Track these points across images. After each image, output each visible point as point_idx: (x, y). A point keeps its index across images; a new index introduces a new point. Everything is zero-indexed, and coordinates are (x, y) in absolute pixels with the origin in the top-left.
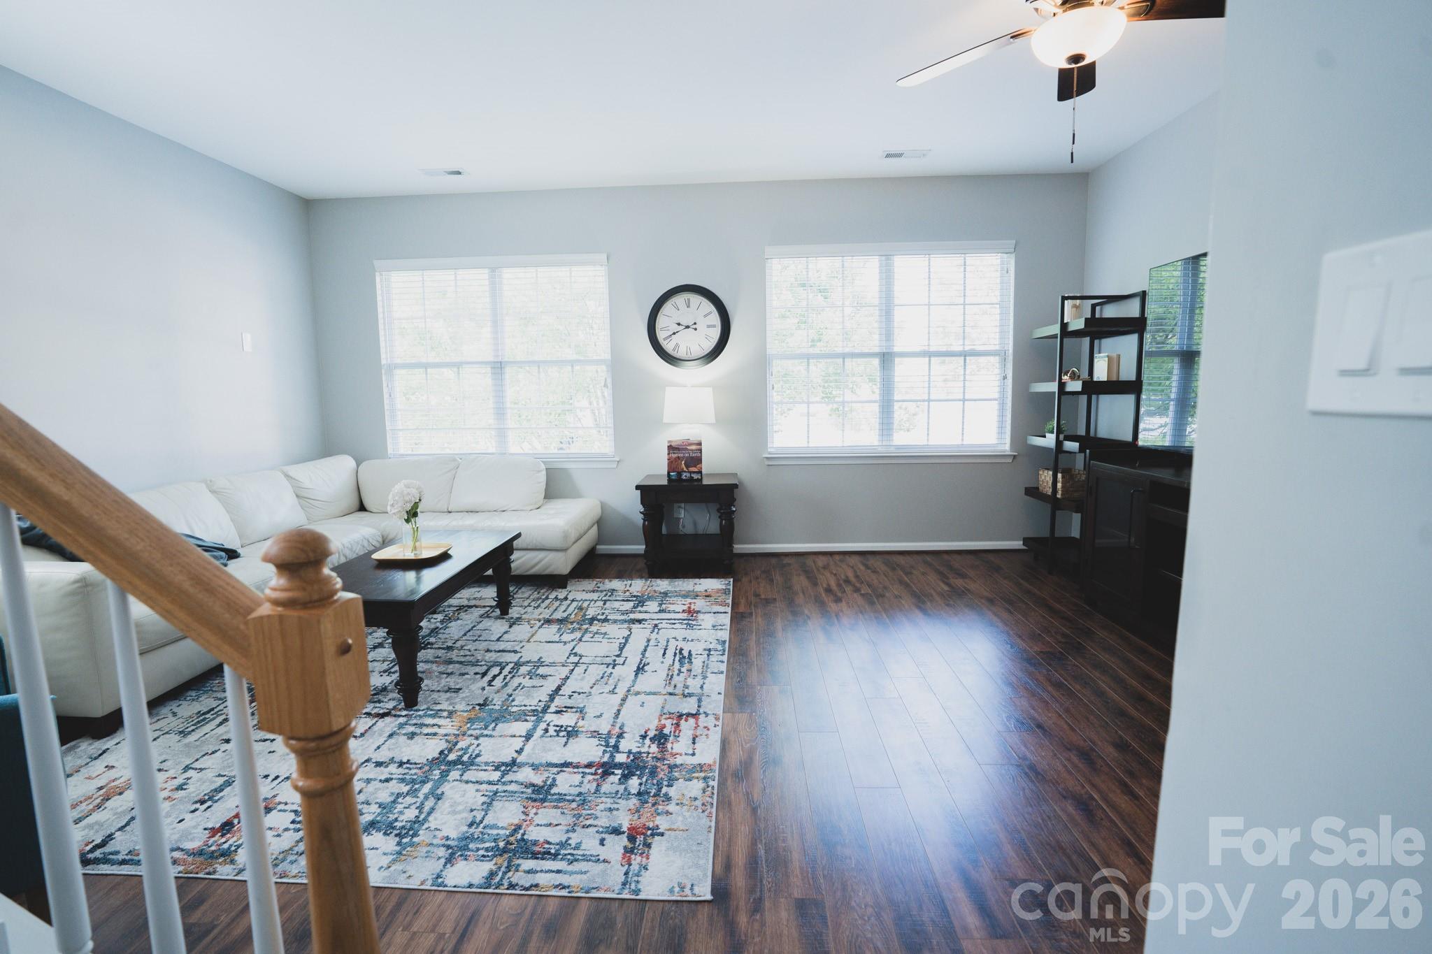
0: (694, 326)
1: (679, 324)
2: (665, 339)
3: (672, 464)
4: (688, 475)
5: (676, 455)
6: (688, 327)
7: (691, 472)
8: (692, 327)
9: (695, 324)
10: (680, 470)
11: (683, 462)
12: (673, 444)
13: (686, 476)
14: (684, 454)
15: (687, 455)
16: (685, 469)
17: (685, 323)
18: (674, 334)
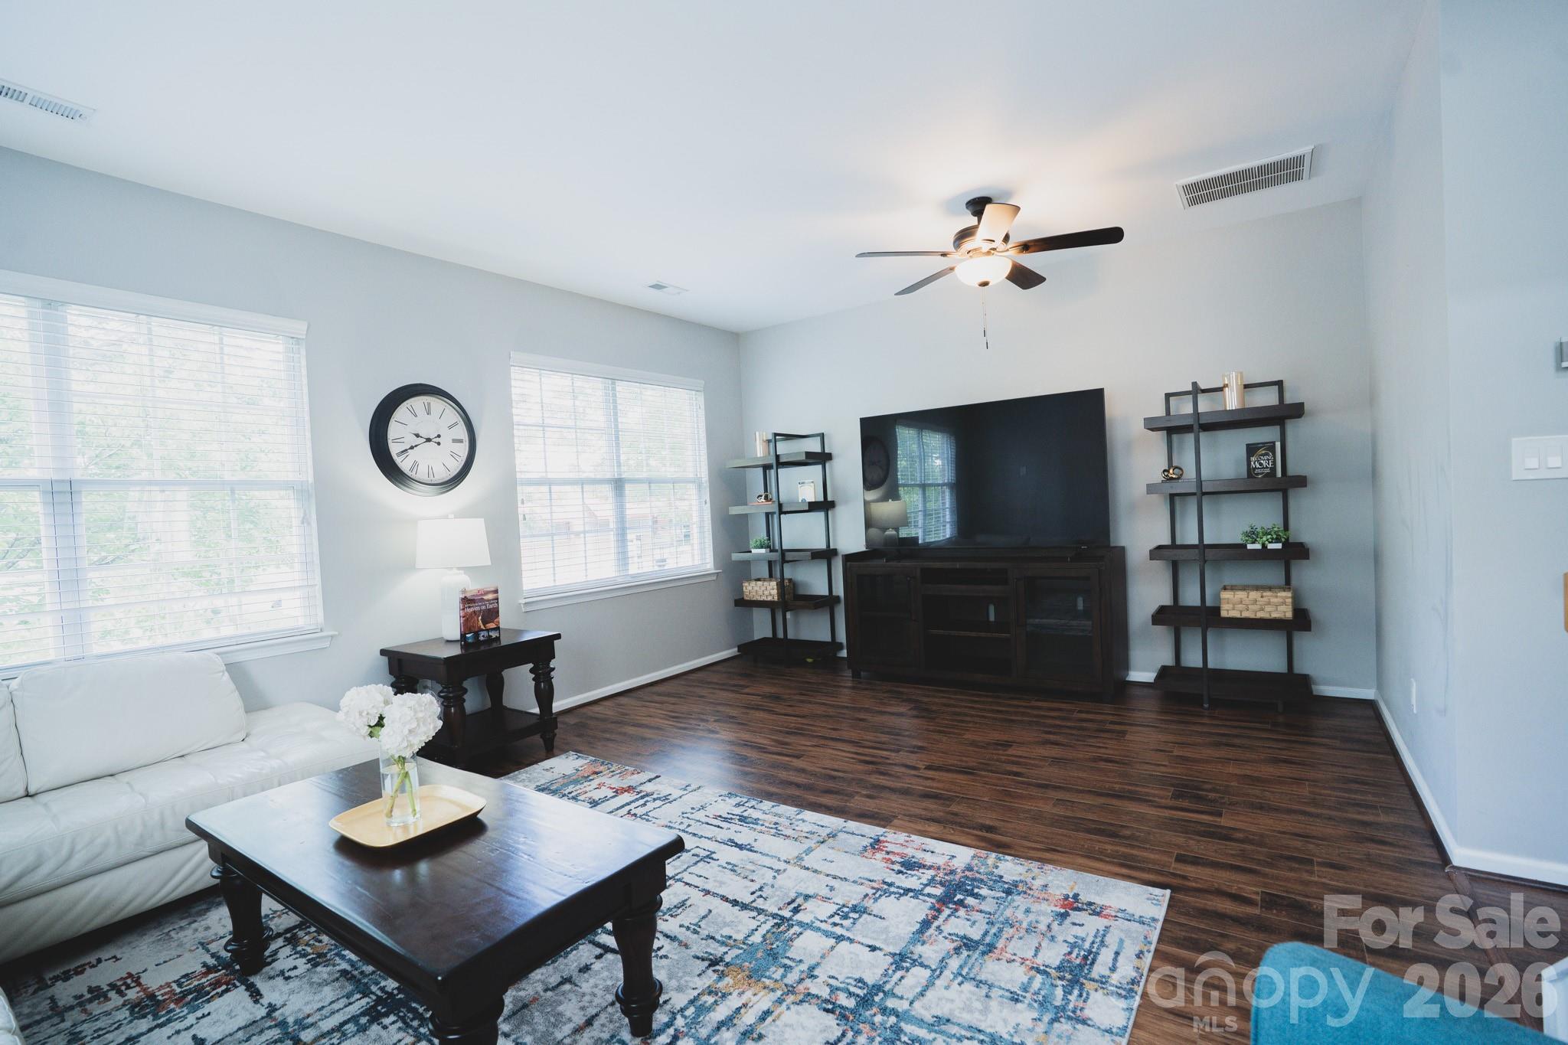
0: (437, 440)
1: (417, 436)
2: (399, 455)
3: (467, 624)
4: (485, 633)
5: (472, 610)
6: (429, 440)
7: (488, 630)
8: (434, 440)
9: (439, 436)
10: (476, 630)
11: (480, 618)
12: (468, 595)
13: (483, 636)
14: (480, 606)
15: (483, 608)
16: (482, 627)
17: (424, 434)
18: (412, 448)
